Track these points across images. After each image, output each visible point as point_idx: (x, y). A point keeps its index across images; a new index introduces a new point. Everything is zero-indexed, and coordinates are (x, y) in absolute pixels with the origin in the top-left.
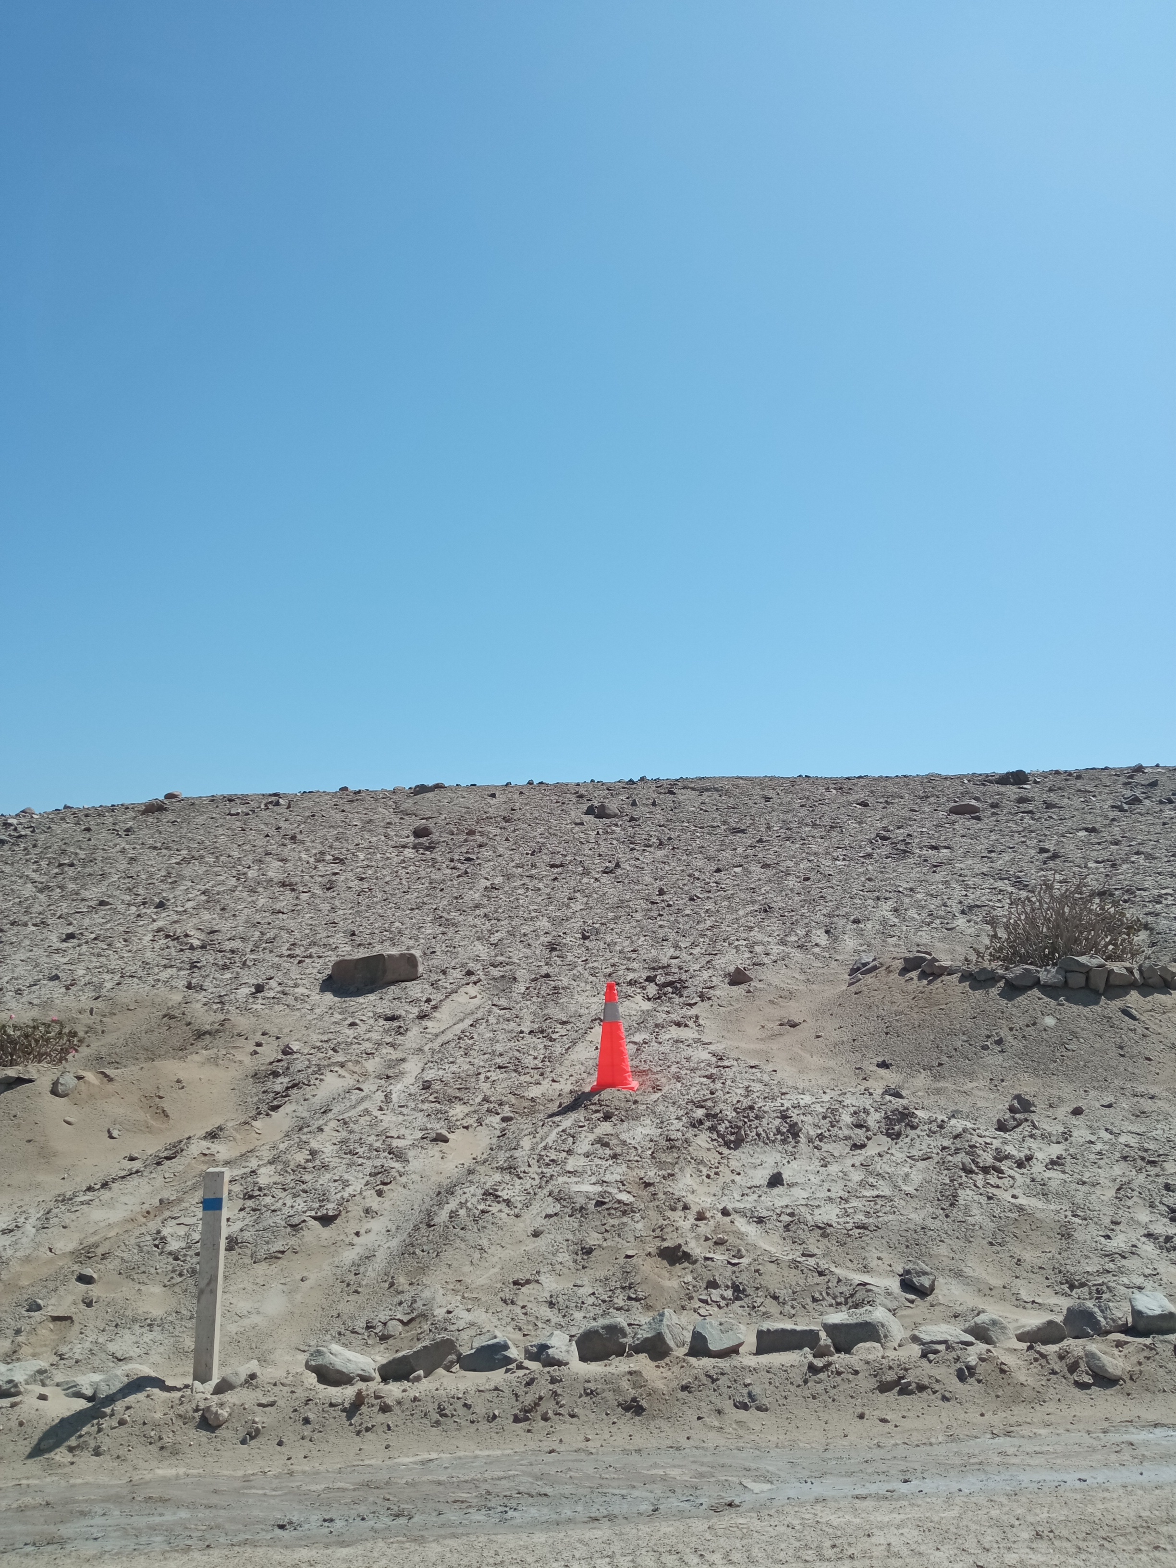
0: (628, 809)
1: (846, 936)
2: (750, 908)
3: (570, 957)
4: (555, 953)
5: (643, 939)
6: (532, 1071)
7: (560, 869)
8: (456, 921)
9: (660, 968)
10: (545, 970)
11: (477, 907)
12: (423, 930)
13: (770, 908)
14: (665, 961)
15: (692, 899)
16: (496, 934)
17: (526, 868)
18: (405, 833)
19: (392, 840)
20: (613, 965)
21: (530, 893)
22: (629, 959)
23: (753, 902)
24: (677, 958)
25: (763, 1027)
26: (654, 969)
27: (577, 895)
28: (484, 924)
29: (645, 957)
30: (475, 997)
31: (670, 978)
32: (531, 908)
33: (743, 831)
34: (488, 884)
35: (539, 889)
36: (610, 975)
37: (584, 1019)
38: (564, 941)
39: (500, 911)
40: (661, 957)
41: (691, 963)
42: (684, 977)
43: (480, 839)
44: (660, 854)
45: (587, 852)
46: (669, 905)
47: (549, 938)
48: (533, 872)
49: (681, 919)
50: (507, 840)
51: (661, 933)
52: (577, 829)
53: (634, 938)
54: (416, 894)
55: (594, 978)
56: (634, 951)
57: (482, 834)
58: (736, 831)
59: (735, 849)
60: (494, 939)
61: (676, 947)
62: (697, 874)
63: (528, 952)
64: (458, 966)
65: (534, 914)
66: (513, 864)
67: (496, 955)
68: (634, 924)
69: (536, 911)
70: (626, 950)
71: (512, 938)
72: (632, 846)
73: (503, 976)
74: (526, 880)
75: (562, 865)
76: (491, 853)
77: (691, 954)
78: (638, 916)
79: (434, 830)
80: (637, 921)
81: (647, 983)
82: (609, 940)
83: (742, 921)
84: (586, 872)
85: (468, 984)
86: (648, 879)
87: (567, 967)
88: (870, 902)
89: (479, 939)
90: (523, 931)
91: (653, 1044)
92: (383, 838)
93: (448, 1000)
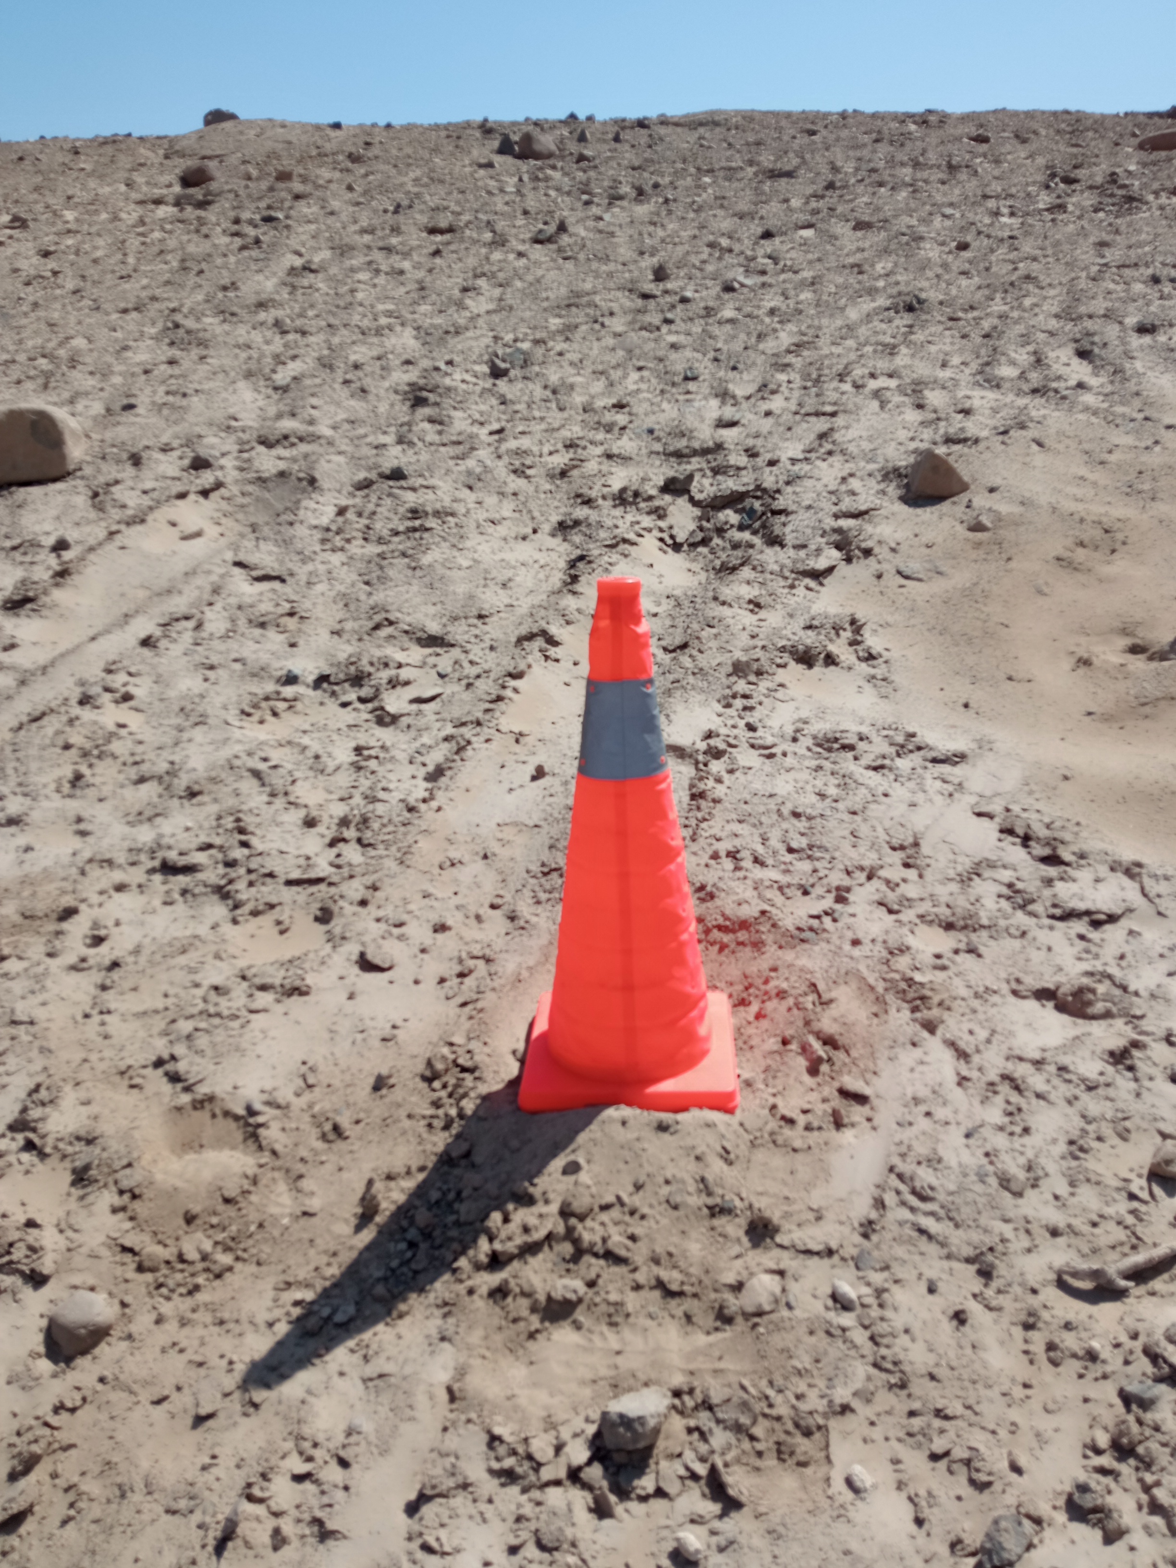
0: (573, 147)
1: (1138, 365)
2: (867, 305)
3: (460, 423)
4: (424, 411)
5: (634, 376)
7: (447, 237)
9: (695, 453)
10: (394, 457)
12: (129, 354)
13: (920, 302)
14: (705, 435)
15: (729, 288)
16: (291, 365)
18: (166, 178)
19: (138, 191)
20: (570, 445)
21: (381, 280)
22: (609, 428)
23: (872, 292)
24: (733, 424)
26: (678, 455)
27: (482, 283)
28: (268, 342)
29: (650, 422)
30: (198, 534)
31: (730, 484)
34: (298, 262)
35: (402, 272)
36: (563, 474)
38: (447, 381)
39: (311, 313)
40: (691, 421)
41: (775, 439)
42: (769, 480)
43: (297, 186)
44: (642, 210)
45: (500, 207)
46: (684, 300)
47: (412, 375)
48: (394, 241)
49: (716, 330)
50: (350, 188)
51: (678, 362)
52: (482, 172)
53: (616, 375)
54: (145, 281)
55: (521, 483)
56: (620, 406)
57: (304, 180)
58: (774, 175)
59: (786, 201)
60: (282, 376)
61: (724, 395)
62: (725, 242)
63: (358, 407)
64: (175, 443)
65: (383, 321)
66: (357, 227)
67: (279, 416)
68: (610, 341)
69: (389, 314)
70: (599, 403)
71: (325, 374)
73: (282, 474)
75: (450, 230)
77: (768, 414)
78: (617, 324)
80: (617, 335)
81: (668, 498)
82: (554, 378)
83: (863, 332)
85: (182, 496)
86: (625, 252)
87: (451, 451)
89: (249, 375)
90: (353, 358)
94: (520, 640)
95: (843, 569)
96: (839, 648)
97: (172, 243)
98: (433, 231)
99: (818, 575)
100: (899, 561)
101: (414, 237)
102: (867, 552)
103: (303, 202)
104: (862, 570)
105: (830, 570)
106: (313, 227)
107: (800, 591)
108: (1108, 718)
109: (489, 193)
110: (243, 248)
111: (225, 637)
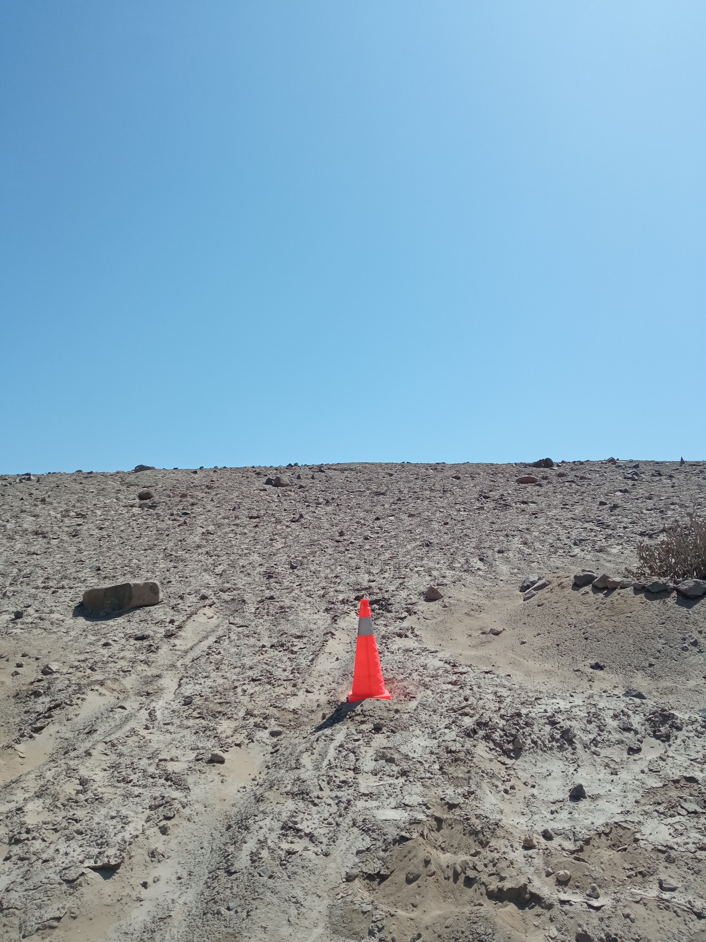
0: (296, 481)
1: (497, 563)
2: (414, 544)
3: (286, 583)
4: (272, 580)
5: (339, 568)
6: (285, 683)
7: (257, 520)
8: (184, 558)
9: (363, 589)
10: (268, 593)
11: (199, 547)
12: (157, 565)
13: (430, 543)
14: (365, 584)
15: (366, 539)
16: (219, 567)
17: (231, 519)
18: (132, 496)
19: (122, 501)
20: (323, 588)
21: (238, 536)
22: (335, 583)
23: (415, 540)
24: (374, 581)
25: (470, 636)
26: (358, 590)
27: (276, 537)
28: (207, 560)
29: (347, 581)
30: (212, 617)
31: (375, 597)
32: (243, 547)
33: (383, 494)
34: (204, 530)
35: (246, 534)
36: (323, 596)
37: (315, 633)
38: (277, 570)
39: (219, 549)
40: (360, 580)
41: (387, 585)
42: (386, 596)
43: (192, 501)
44: (329, 509)
45: (274, 508)
46: (352, 543)
47: (263, 569)
48: (238, 522)
49: (364, 553)
50: (212, 500)
51: (353, 563)
52: (262, 493)
53: (333, 567)
54: (147, 539)
55: (310, 599)
56: (337, 577)
57: (192, 497)
58: (378, 494)
59: (383, 505)
60: (219, 570)
61: (370, 573)
62: (362, 521)
63: (249, 580)
64: (192, 592)
65: (246, 551)
66: (220, 517)
67: (223, 583)
68: (329, 557)
69: (247, 549)
70: (330, 576)
71: (233, 569)
72: (307, 504)
73: (233, 600)
74: (234, 528)
75: (258, 517)
76: (201, 509)
77: (384, 578)
78: (330, 551)
79: (154, 495)
80: (331, 555)
81: (357, 602)
82: (313, 569)
83: (412, 553)
84: (278, 521)
85: (205, 607)
86: (327, 525)
87: (286, 591)
88: (501, 538)
89: (205, 570)
90: (241, 564)
91: (386, 653)
92: (115, 500)
93: (190, 620)
94: (324, 634)
95: (409, 617)
96: (409, 633)
97: (150, 524)
98: (251, 518)
99: (402, 619)
100: (424, 615)
101: (246, 521)
102: (415, 613)
103: (195, 507)
104: (414, 617)
105: (405, 617)
106: (204, 516)
107: (398, 622)
108: (474, 647)
109: (269, 502)
110: (179, 526)
111: (238, 640)
